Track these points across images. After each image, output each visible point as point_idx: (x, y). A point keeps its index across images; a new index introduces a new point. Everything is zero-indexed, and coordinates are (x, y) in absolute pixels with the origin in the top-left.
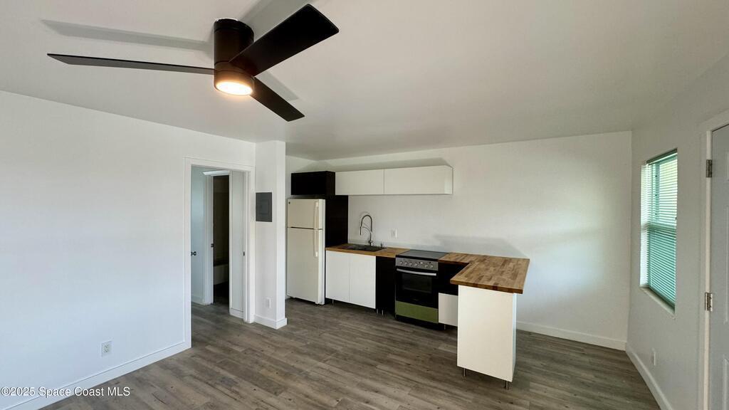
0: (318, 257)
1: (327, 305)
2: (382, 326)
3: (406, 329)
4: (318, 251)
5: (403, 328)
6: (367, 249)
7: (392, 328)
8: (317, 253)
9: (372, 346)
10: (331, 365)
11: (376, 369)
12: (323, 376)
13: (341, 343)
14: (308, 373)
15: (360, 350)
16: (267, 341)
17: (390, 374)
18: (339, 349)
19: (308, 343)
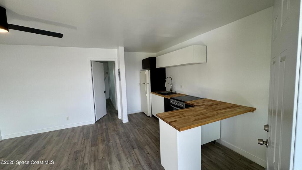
8: (146, 94)
9: (145, 140)
10: (120, 143)
11: (133, 150)
12: (112, 146)
13: (136, 135)
14: (110, 142)
15: (139, 140)
16: (115, 127)
17: (134, 155)
18: (132, 137)
19: (125, 131)
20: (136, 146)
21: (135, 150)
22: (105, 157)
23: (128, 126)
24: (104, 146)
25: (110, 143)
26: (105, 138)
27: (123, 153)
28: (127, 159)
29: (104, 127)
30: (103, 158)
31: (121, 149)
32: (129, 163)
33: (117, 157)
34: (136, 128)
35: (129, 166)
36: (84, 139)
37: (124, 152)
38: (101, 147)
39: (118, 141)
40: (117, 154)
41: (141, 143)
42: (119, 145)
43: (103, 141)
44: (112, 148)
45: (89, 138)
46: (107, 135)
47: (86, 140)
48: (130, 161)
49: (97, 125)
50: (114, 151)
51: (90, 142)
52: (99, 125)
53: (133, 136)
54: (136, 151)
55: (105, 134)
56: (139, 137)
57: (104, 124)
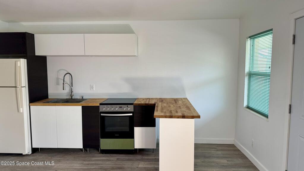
0: (23, 113)
1: (34, 154)
2: (91, 161)
3: (112, 158)
4: (22, 107)
5: (108, 158)
6: (70, 101)
7: (100, 160)
8: (21, 109)
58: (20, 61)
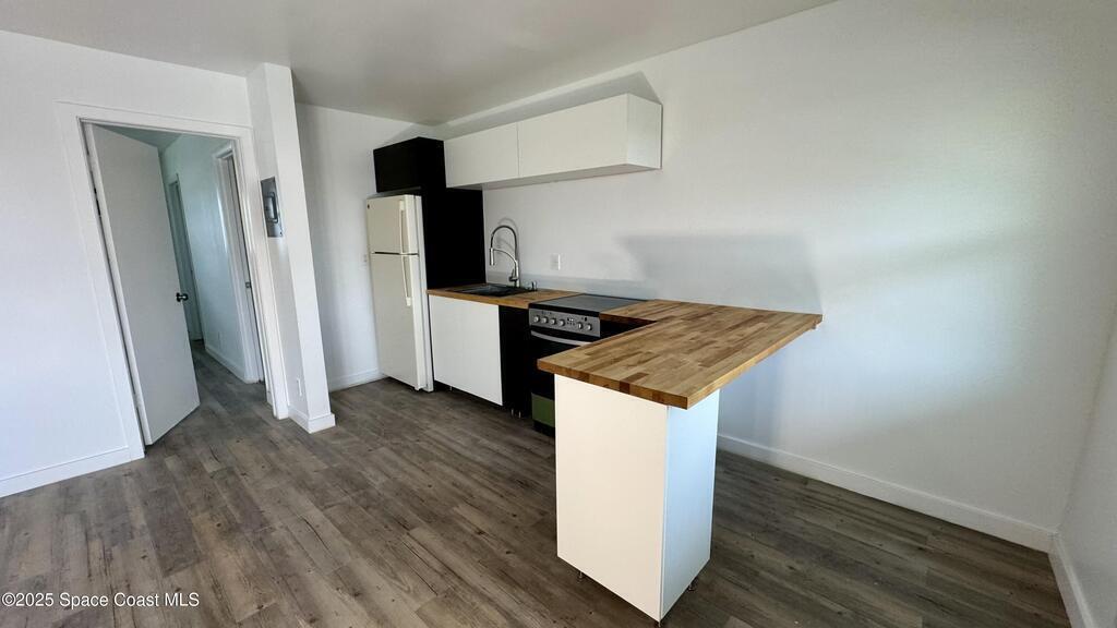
0: (413, 309)
4: (410, 295)
8: (408, 299)
9: (444, 482)
10: (330, 518)
11: (405, 536)
12: (290, 542)
13: (392, 471)
14: (273, 529)
15: (415, 488)
16: (272, 455)
17: (422, 553)
18: (377, 482)
19: (335, 465)
20: (412, 517)
21: (413, 532)
22: (274, 601)
23: (338, 442)
24: (244, 551)
25: (273, 534)
26: (237, 515)
27: (361, 560)
28: (396, 578)
29: (210, 467)
30: (260, 608)
31: (346, 545)
32: (408, 592)
33: (341, 584)
34: (383, 445)
35: (417, 606)
36: (96, 546)
37: (367, 553)
38: (230, 561)
39: (315, 515)
40: (335, 572)
41: (431, 498)
42: (328, 530)
43: (229, 530)
44: (293, 553)
45: (132, 537)
46: (240, 497)
47: (116, 551)
48: (410, 582)
49: (162, 465)
50: (314, 564)
51: (152, 553)
52: (171, 463)
53: (383, 479)
54: (424, 533)
55: (225, 497)
56: (411, 475)
57: (199, 451)
58: (403, 200)
